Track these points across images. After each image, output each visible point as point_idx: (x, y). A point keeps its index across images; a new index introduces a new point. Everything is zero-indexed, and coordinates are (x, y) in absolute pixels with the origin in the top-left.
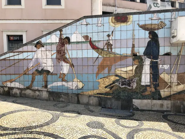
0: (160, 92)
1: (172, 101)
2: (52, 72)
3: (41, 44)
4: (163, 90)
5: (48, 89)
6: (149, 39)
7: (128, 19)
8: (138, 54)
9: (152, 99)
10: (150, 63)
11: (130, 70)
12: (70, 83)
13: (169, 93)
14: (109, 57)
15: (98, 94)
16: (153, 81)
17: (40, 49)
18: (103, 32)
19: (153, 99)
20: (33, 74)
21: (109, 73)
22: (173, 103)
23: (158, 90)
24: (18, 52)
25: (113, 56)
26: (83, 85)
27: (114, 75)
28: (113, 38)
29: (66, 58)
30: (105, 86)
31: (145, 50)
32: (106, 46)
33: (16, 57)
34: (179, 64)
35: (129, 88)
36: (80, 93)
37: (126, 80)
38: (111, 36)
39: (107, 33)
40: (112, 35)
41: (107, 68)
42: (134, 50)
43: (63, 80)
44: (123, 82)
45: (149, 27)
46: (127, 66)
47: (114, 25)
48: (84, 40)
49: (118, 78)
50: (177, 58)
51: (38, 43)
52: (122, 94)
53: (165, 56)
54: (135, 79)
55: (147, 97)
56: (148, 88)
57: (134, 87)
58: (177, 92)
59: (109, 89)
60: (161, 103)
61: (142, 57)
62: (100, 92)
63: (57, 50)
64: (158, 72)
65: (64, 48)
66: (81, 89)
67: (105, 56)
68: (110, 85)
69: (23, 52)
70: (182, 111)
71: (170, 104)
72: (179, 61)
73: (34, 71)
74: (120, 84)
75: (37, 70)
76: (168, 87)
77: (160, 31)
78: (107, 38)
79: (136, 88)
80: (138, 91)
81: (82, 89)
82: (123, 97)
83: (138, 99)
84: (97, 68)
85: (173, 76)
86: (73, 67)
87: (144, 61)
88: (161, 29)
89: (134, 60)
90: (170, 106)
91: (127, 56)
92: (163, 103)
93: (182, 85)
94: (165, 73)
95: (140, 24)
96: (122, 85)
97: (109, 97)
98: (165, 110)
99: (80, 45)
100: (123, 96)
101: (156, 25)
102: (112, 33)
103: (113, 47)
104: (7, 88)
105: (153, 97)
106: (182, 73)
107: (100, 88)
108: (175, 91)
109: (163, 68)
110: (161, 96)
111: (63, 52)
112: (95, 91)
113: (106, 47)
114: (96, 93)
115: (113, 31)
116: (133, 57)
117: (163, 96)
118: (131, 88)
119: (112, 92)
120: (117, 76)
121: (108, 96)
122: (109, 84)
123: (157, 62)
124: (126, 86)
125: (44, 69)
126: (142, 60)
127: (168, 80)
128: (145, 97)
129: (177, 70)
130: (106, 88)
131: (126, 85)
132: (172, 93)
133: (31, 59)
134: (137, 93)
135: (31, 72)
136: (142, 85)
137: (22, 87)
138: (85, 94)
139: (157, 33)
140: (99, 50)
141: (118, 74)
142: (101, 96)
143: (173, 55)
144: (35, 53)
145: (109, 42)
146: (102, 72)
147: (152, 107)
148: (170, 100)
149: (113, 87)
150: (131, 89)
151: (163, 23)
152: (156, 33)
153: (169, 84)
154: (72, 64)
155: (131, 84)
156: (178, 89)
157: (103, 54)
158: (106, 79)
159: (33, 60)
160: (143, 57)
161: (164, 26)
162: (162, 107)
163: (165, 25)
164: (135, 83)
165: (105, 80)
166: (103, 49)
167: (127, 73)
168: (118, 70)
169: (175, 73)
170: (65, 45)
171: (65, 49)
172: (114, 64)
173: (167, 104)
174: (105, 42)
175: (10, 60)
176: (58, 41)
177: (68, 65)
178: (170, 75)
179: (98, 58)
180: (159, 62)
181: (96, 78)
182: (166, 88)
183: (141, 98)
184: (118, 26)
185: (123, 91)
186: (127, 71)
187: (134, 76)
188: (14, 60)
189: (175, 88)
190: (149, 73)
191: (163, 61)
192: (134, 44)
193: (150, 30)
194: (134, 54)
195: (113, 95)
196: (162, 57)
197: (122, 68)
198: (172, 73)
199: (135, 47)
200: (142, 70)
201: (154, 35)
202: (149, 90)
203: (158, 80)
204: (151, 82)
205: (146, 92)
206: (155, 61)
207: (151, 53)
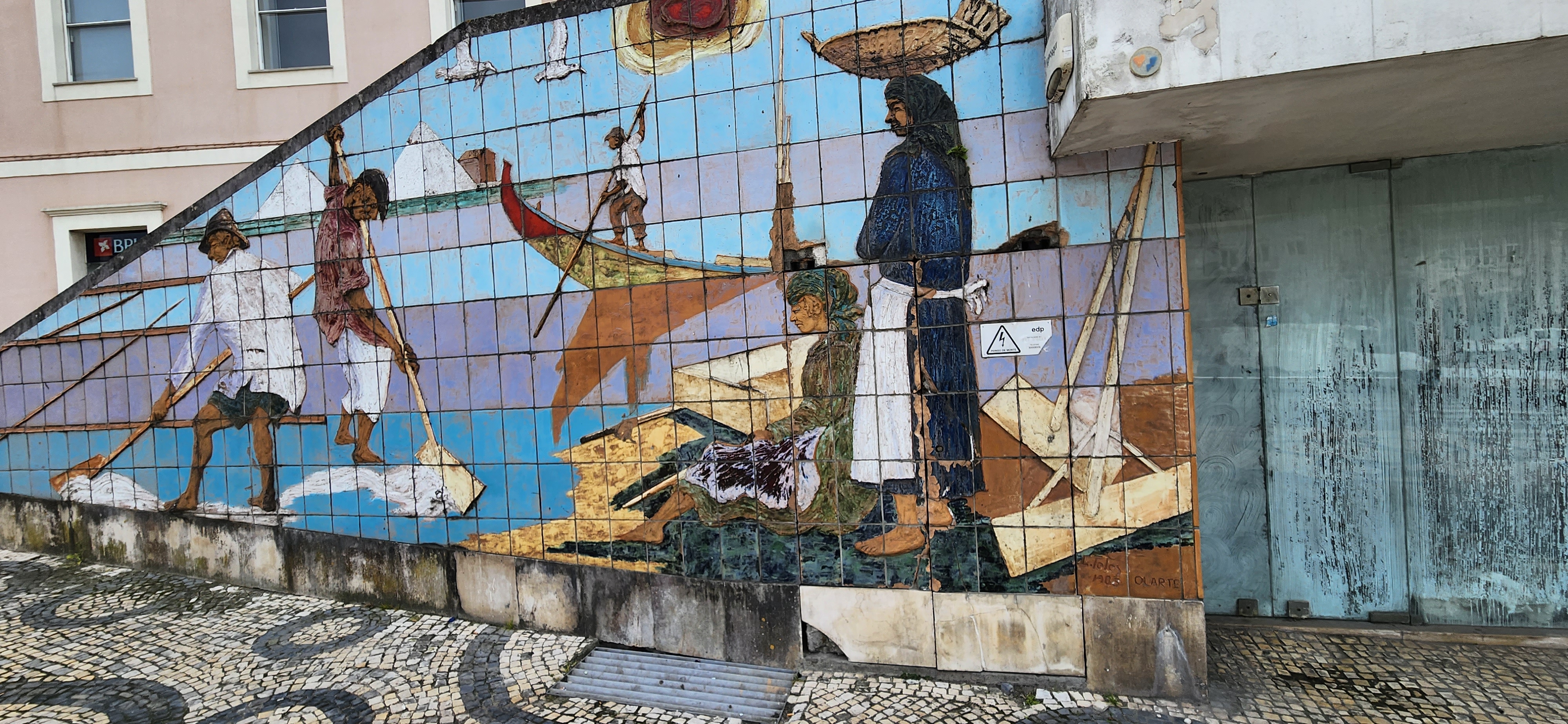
0: (990, 529)
1: (1090, 604)
2: (299, 409)
3: (229, 231)
4: (1014, 519)
5: (281, 517)
6: (894, 141)
7: (738, 5)
8: (820, 256)
9: (937, 585)
10: (909, 318)
11: (769, 376)
12: (401, 477)
13: (1060, 542)
14: (630, 287)
15: (569, 547)
16: (940, 451)
17: (228, 266)
18: (583, 115)
19: (943, 589)
20: (196, 422)
21: (633, 399)
22: (1097, 619)
23: (980, 517)
24: (120, 289)
25: (653, 277)
26: (479, 488)
27: (668, 415)
28: (649, 152)
29: (371, 312)
30: (613, 491)
31: (869, 219)
32: (606, 208)
33: (112, 323)
34: (1125, 308)
35: (770, 502)
36: (465, 544)
37: (749, 447)
38: (635, 137)
39: (607, 124)
40: (642, 133)
41: (621, 365)
42: (790, 225)
43: (359, 460)
44: (726, 461)
45: (888, 46)
46: (752, 344)
47: (648, 62)
48: (466, 182)
49: (691, 435)
50: (1109, 267)
51: (214, 226)
52: (723, 549)
53: (1014, 255)
54: (807, 436)
55: (904, 573)
56: (903, 504)
57: (804, 500)
58: (1122, 532)
59: (641, 515)
60: (1007, 617)
61: (847, 276)
62: (583, 537)
63: (316, 264)
64: (974, 384)
65: (351, 245)
66: (464, 516)
67: (601, 281)
68: (648, 482)
69: (139, 288)
70: (1172, 676)
71: (1077, 625)
72: (1128, 290)
73: (203, 404)
74: (706, 473)
75: (218, 398)
76: (1054, 496)
77: (965, 66)
78: (609, 159)
79: (822, 504)
80: (832, 524)
81: (472, 513)
82: (736, 566)
83: (833, 585)
84: (558, 368)
85: (1081, 406)
86: (409, 370)
87: (862, 301)
88: (971, 51)
89: (792, 298)
90: (1072, 638)
91: (743, 275)
92: (1018, 617)
93: (1160, 474)
94: (1023, 384)
95: (824, 37)
96: (723, 484)
97: (639, 567)
98: (1040, 669)
99: (445, 217)
100: (735, 563)
101: (939, 30)
102: (640, 115)
103: (649, 214)
104: (74, 509)
105: (947, 569)
106: (1158, 381)
107: (580, 506)
108: (1108, 521)
109: (1009, 345)
110: (1001, 564)
111: (352, 272)
112: (552, 528)
113: (604, 220)
114: (558, 545)
115: (642, 107)
116: (790, 275)
117: (1016, 567)
118: (783, 504)
119: (659, 538)
120: (683, 417)
121: (632, 559)
122: (637, 477)
123: (958, 305)
124: (751, 493)
125: (253, 389)
126: (848, 294)
127: (1051, 439)
128: (888, 574)
129: (1114, 361)
130: (619, 507)
131: (746, 481)
132: (1087, 540)
133: (185, 330)
134: (831, 538)
135: (186, 411)
136: (854, 481)
137: (147, 501)
138: (489, 546)
139: (947, 88)
140: (559, 244)
141: (692, 407)
142: (589, 560)
143: (1073, 241)
144: (204, 290)
145: (623, 184)
146: (592, 397)
147: (942, 645)
148: (1075, 591)
149: (663, 498)
150: (781, 512)
151: (983, 9)
152: (936, 88)
153: (1062, 470)
154: (407, 347)
155: (782, 479)
156: (1128, 504)
157: (587, 268)
158: (620, 442)
159: (195, 331)
160: (857, 277)
161: (998, 31)
162: (1018, 650)
163: (1003, 17)
164: (810, 468)
165: (608, 451)
166: (585, 238)
167: (754, 395)
168: (691, 378)
169: (1103, 386)
170: (363, 224)
171: (360, 251)
172: (664, 337)
173: (1055, 627)
174: (599, 183)
175: (80, 340)
176: (320, 204)
177: (385, 353)
178: (1063, 399)
179: (559, 293)
180: (975, 306)
181: (557, 439)
182: (1036, 502)
183: (860, 576)
184: (674, 62)
185: (729, 529)
186: (754, 383)
187: (802, 418)
188: (101, 337)
189: (1105, 503)
190: (907, 390)
191: (1006, 294)
192: (787, 180)
193: (896, 72)
194: (790, 258)
195: (667, 557)
196: (992, 264)
197: (714, 363)
198: (1078, 383)
199: (796, 204)
200: (852, 371)
201: (927, 104)
202: (913, 517)
203: (977, 439)
204: (922, 456)
205: (889, 529)
206: (940, 294)
207: (913, 239)
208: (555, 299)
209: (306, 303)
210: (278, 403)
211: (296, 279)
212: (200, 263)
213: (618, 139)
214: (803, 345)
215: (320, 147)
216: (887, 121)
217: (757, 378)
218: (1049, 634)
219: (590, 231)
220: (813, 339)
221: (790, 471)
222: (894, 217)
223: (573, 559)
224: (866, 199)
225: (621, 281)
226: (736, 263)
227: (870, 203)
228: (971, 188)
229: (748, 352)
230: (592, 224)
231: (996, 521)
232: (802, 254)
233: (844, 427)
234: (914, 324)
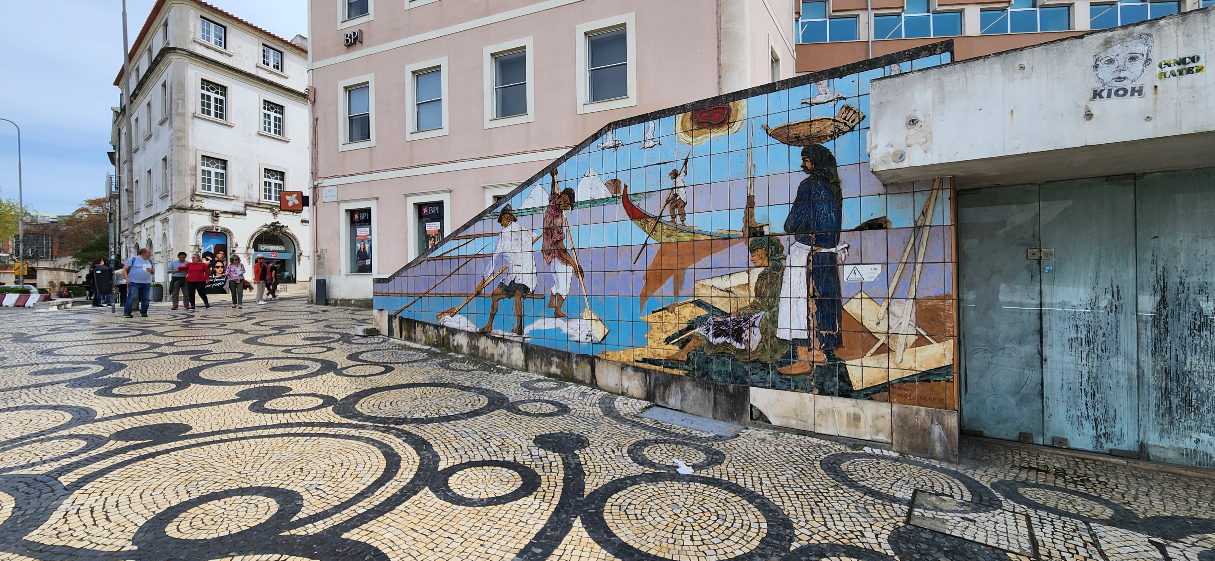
0: (845, 366)
1: (896, 408)
2: (533, 291)
3: (510, 214)
4: (857, 362)
5: (523, 340)
6: (805, 176)
7: (733, 112)
8: (766, 230)
9: (817, 391)
10: (808, 261)
11: (739, 286)
12: (574, 323)
13: (880, 375)
14: (677, 242)
15: (645, 360)
16: (820, 326)
17: (508, 229)
18: (660, 164)
19: (819, 394)
20: (493, 295)
21: (676, 294)
22: (899, 416)
23: (840, 360)
24: (467, 237)
25: (688, 238)
26: (607, 330)
27: (692, 302)
28: (689, 181)
29: (565, 251)
30: (666, 336)
31: (790, 213)
32: (668, 206)
33: (462, 252)
34: (920, 260)
35: (737, 345)
36: (599, 356)
37: (729, 319)
38: (683, 174)
39: (670, 168)
40: (686, 172)
41: (672, 277)
42: (752, 216)
43: (557, 315)
44: (717, 325)
45: (803, 131)
46: (732, 271)
47: (690, 139)
48: (606, 193)
49: (702, 312)
50: (912, 239)
51: (504, 211)
52: (714, 366)
53: (863, 232)
54: (756, 315)
55: (801, 384)
56: (802, 351)
57: (754, 346)
58: (914, 373)
59: (677, 348)
60: (852, 410)
61: (779, 240)
62: (651, 356)
63: (544, 229)
64: (840, 295)
65: (559, 221)
66: (600, 343)
67: (665, 239)
68: (681, 333)
69: (474, 237)
70: (938, 448)
71: (888, 417)
72: (922, 251)
73: (496, 287)
74: (708, 330)
75: (502, 285)
76: (878, 352)
77: (841, 140)
78: (670, 183)
79: (762, 348)
80: (766, 358)
81: (604, 341)
82: (720, 375)
83: (766, 388)
84: (643, 278)
85: (894, 308)
86: (580, 276)
87: (785, 252)
88: (844, 133)
89: (752, 250)
90: (886, 423)
91: (730, 238)
92: (857, 410)
93: (936, 345)
94: (864, 296)
95: (772, 127)
96: (716, 336)
97: (675, 372)
98: (868, 438)
99: (598, 208)
100: (719, 373)
101: (829, 123)
102: (685, 164)
103: (687, 209)
104: (445, 329)
105: (822, 384)
106: (937, 298)
107: (650, 342)
108: (907, 367)
109: (858, 276)
110: (850, 384)
111: (558, 233)
112: (638, 351)
113: (667, 212)
114: (640, 359)
115: (686, 160)
116: (751, 239)
117: (857, 385)
118: (743, 347)
119: (685, 359)
120: (699, 303)
121: (672, 368)
122: (676, 330)
123: (833, 256)
124: (728, 341)
125: (516, 282)
126: (779, 249)
127: (878, 324)
128: (793, 384)
129: (913, 286)
130: (668, 343)
131: (726, 335)
132: (895, 375)
133: (490, 255)
134: (765, 365)
135: (488, 291)
136: (778, 338)
137: (472, 328)
138: (610, 358)
139: (832, 151)
140: (647, 222)
141: (703, 299)
142: (653, 367)
143: (893, 226)
144: (499, 239)
145: (676, 195)
146: (658, 292)
147: (818, 421)
148: (888, 400)
149: (688, 340)
150: (742, 350)
151: (852, 112)
152: (827, 150)
153: (883, 339)
154: (579, 266)
155: (744, 335)
156: (918, 359)
157: (659, 233)
158: (669, 314)
159: (494, 256)
160: (783, 241)
161: (859, 123)
162: (857, 427)
163: (861, 116)
164: (757, 330)
165: (664, 317)
166: (658, 219)
167: (732, 295)
168: (703, 286)
169: (907, 299)
170: (564, 212)
171: (562, 223)
172: (692, 266)
173: (876, 418)
174: (666, 195)
175: (450, 258)
176: (547, 203)
177: (570, 269)
178: (885, 304)
179: (646, 244)
180: (842, 256)
181: (641, 310)
182: (869, 354)
183: (779, 384)
184: (702, 139)
185: (718, 357)
186: (732, 289)
187: (754, 307)
188: (458, 257)
189: (906, 358)
190: (806, 296)
191: (858, 251)
192: (752, 194)
193: (807, 143)
194: (752, 231)
195: (688, 368)
196: (851, 236)
197: (714, 279)
198: (894, 296)
199: (756, 205)
200: (779, 285)
201: (822, 158)
202: (806, 357)
203: (840, 321)
204: (812, 328)
205: (794, 363)
206: (824, 250)
207: (812, 224)
208: (644, 247)
209: (539, 246)
210: (526, 289)
211: (535, 235)
212: (497, 227)
213: (675, 175)
214: (756, 272)
215: (548, 177)
216: (802, 167)
217: (734, 287)
218: (873, 421)
219: (661, 216)
220: (761, 270)
221: (747, 332)
222: (803, 212)
223: (646, 366)
224: (790, 203)
225: (673, 240)
226: (726, 233)
227: (791, 206)
228: (842, 199)
229: (730, 275)
230: (661, 213)
231: (847, 362)
232: (758, 229)
233: (774, 312)
234: (811, 264)
